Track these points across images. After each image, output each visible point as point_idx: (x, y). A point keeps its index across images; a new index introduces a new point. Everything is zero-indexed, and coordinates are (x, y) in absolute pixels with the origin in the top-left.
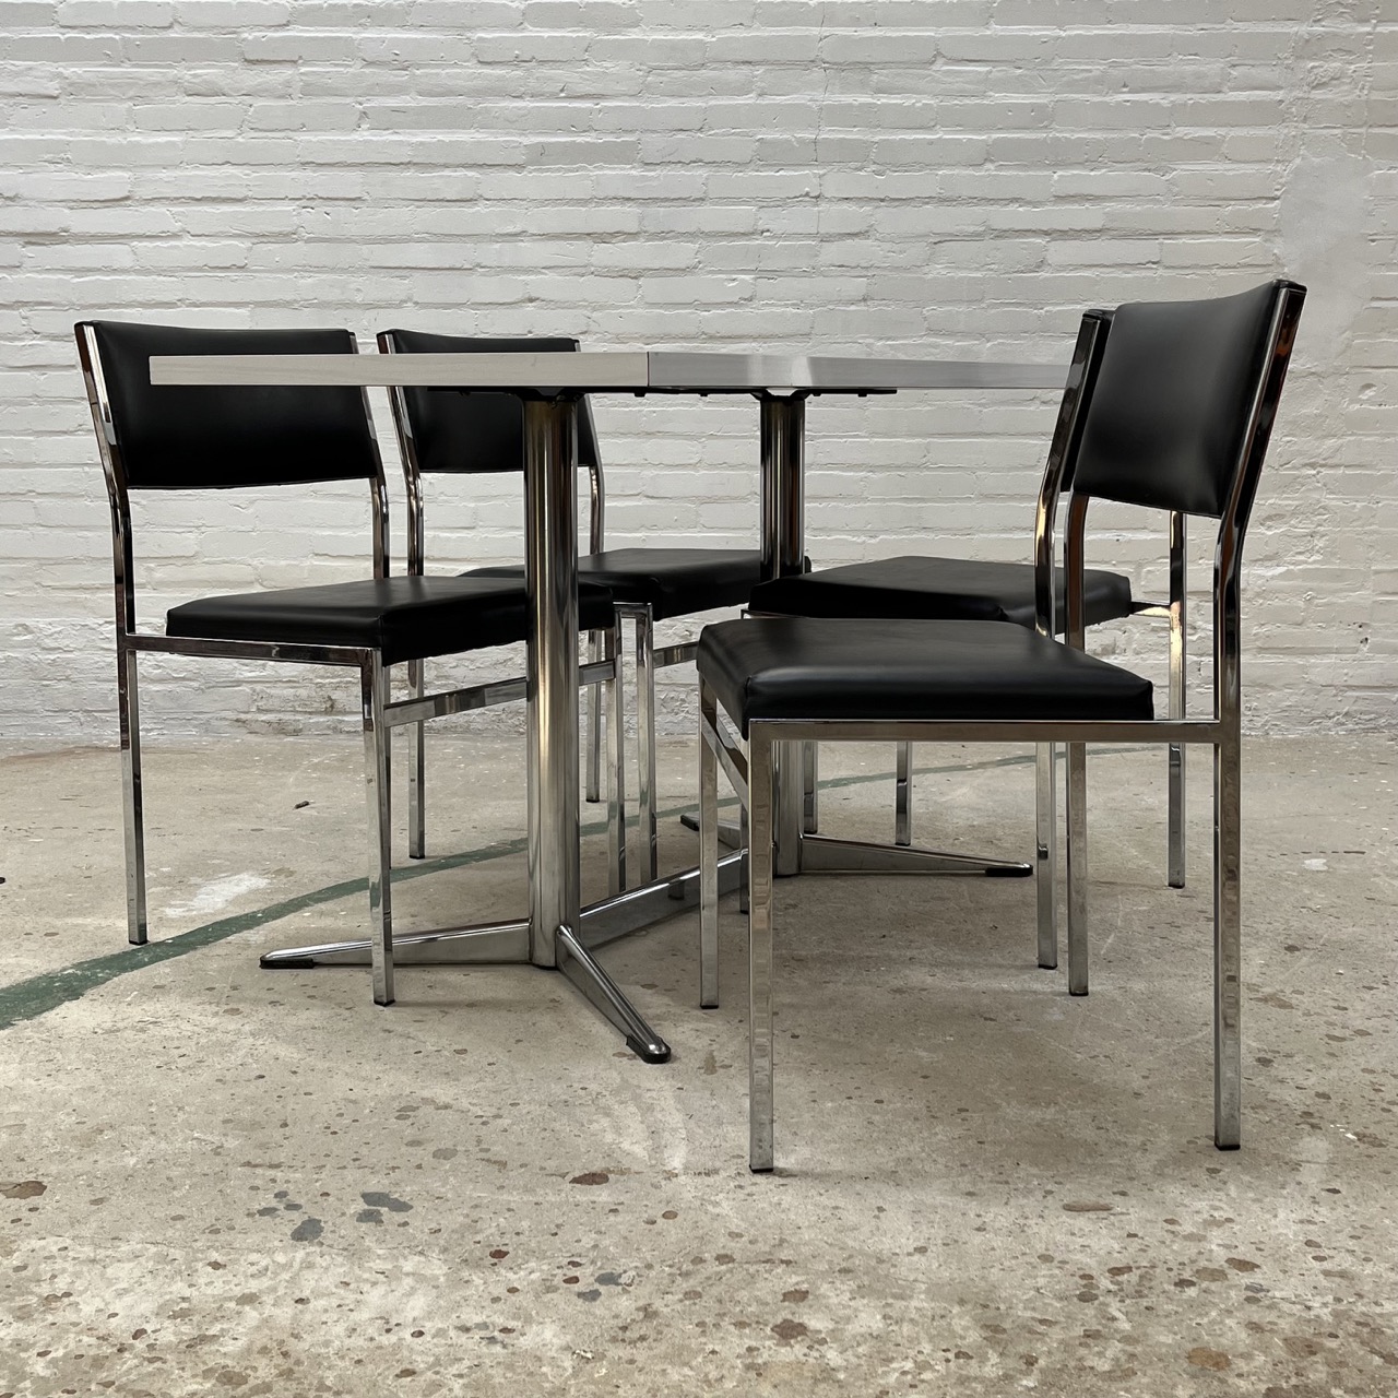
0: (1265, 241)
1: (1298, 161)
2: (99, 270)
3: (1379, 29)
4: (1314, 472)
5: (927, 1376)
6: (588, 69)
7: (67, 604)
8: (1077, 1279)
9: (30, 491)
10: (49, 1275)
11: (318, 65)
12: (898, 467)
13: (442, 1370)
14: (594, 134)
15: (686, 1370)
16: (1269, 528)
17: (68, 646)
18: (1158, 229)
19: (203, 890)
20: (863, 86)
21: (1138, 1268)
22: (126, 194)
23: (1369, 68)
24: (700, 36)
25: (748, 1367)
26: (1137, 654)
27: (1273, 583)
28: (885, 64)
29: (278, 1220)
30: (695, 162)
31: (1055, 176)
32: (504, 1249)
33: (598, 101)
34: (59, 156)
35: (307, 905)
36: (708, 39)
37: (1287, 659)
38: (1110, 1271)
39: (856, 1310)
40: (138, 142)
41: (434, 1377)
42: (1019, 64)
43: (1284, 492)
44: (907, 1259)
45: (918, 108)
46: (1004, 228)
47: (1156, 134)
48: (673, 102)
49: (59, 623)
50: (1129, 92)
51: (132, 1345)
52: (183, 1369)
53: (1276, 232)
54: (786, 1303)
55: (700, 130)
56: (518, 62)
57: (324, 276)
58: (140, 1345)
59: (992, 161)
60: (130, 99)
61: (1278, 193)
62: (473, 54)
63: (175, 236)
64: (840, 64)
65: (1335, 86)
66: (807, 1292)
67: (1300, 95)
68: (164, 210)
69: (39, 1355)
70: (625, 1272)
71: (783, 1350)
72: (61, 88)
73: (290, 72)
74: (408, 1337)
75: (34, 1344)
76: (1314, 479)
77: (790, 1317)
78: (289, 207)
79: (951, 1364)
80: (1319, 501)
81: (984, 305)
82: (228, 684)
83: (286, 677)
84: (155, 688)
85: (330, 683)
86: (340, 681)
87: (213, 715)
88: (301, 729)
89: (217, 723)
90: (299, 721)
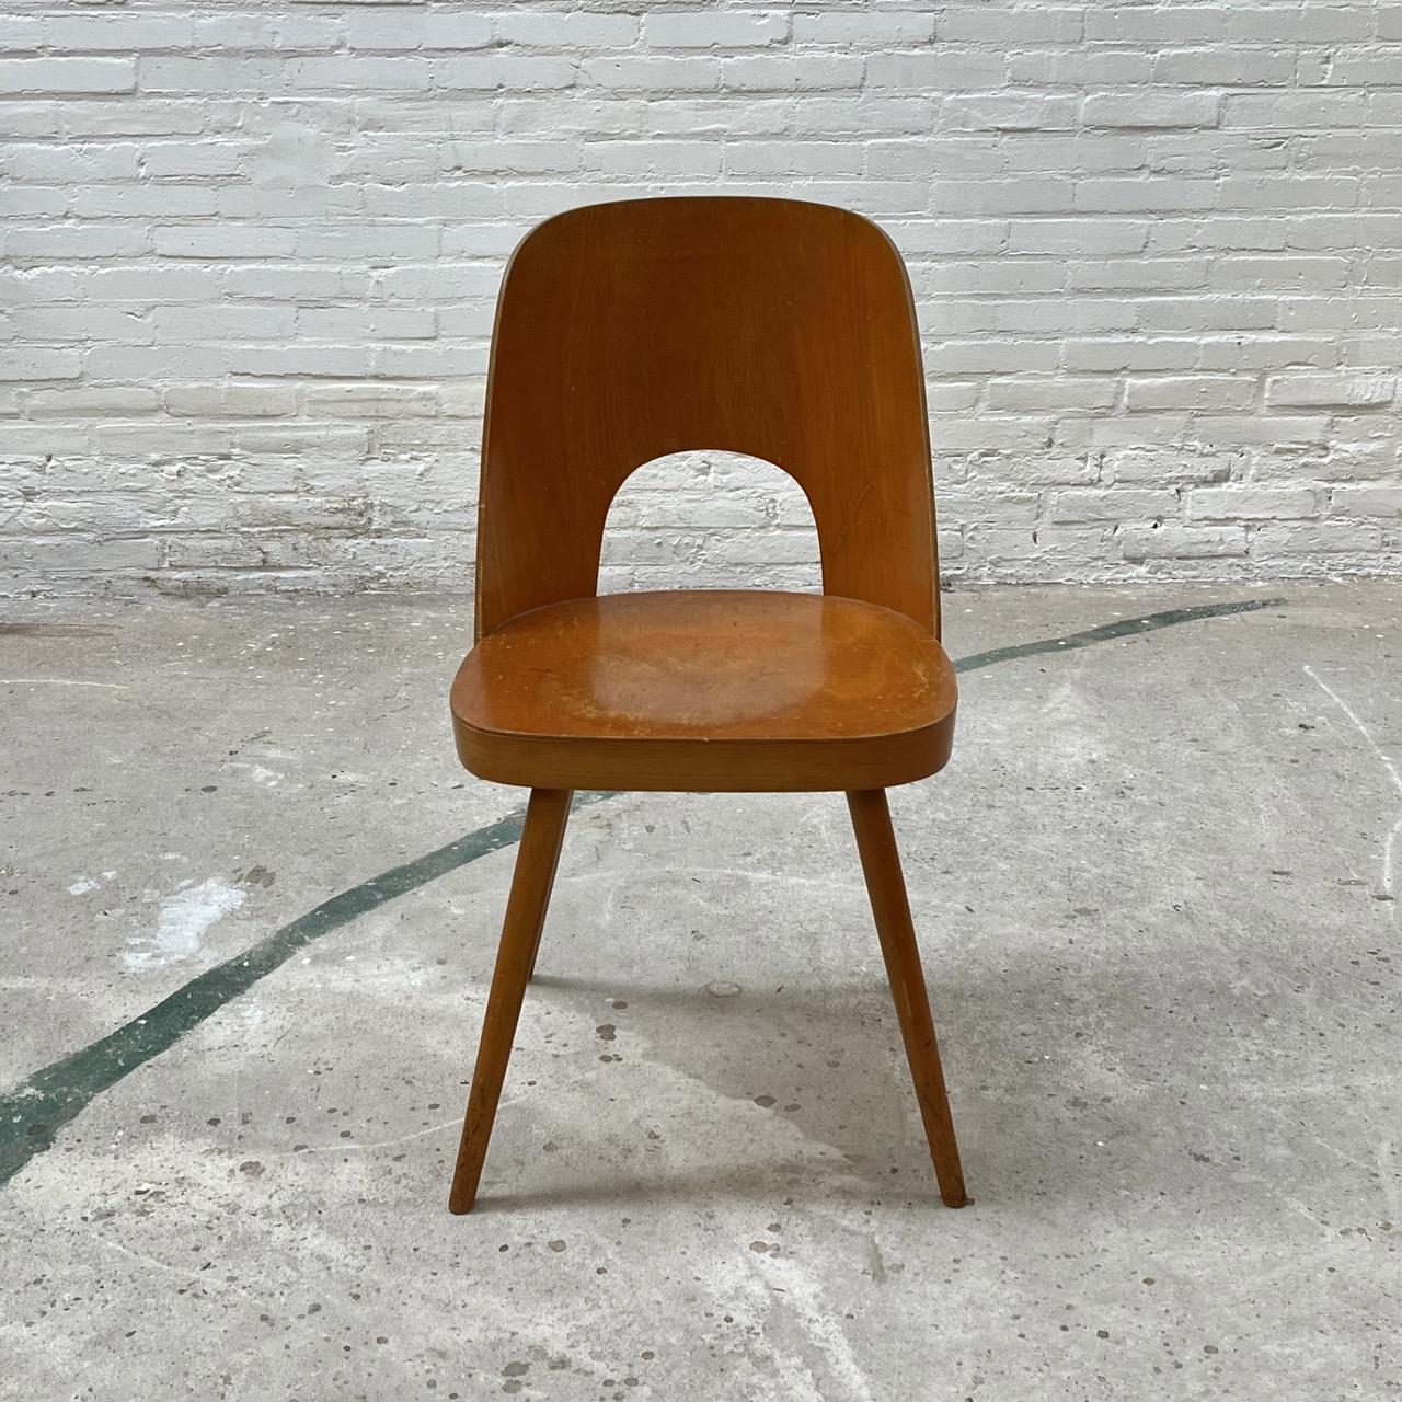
12: (971, 256)
82: (132, 536)
83: (204, 526)
84: (38, 541)
85: (260, 533)
86: (273, 531)
87: (114, 573)
88: (226, 589)
89: (121, 583)
90: (223, 578)
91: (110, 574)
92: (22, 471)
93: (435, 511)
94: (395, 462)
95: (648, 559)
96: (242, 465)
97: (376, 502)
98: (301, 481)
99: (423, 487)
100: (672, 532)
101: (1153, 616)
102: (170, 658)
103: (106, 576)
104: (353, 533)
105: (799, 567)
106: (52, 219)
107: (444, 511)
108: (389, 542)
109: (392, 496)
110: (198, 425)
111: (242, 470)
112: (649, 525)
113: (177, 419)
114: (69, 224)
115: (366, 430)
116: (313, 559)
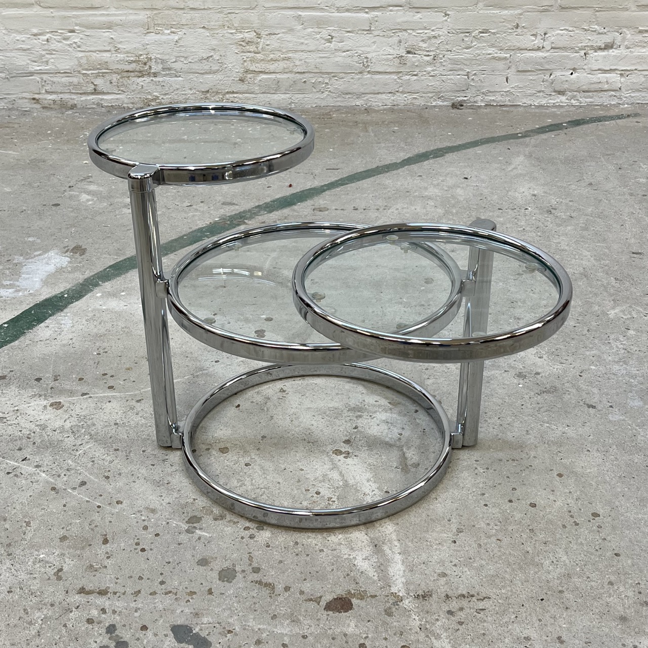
19: (24, 269)
26: (628, 48)
35: (97, 285)
82: (25, 75)
83: (62, 70)
85: (92, 74)
86: (99, 73)
87: (17, 95)
88: (76, 105)
89: (20, 101)
90: (74, 99)
91: (15, 96)
93: (185, 62)
94: (163, 34)
95: (299, 90)
96: (81, 36)
97: (153, 57)
98: (113, 45)
99: (178, 49)
100: (311, 75)
101: (569, 122)
102: (42, 139)
103: (13, 97)
104: (141, 74)
105: (380, 95)
107: (190, 62)
108: (161, 79)
109: (161, 54)
110: (56, 13)
111: (81, 39)
112: (299, 71)
113: (45, 9)
115: (146, 16)
116: (121, 88)
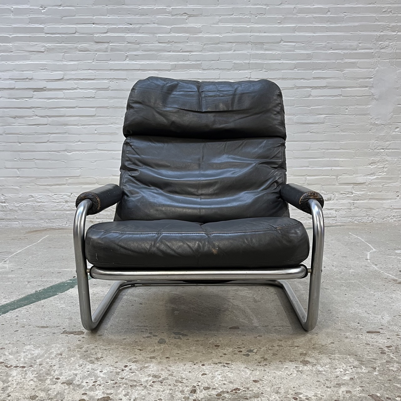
0: (370, 89)
1: (377, 68)
2: (54, 98)
3: (398, 34)
4: (383, 151)
5: (347, 372)
6: (188, 44)
7: (43, 190)
8: (378, 349)
9: (34, 159)
10: (95, 353)
11: (115, 43)
13: (213, 373)
14: (189, 61)
15: (281, 372)
16: (372, 166)
17: (44, 201)
18: (341, 86)
20: (262, 49)
21: (394, 346)
22: (62, 78)
23: (396, 44)
24: (218, 35)
25: (297, 371)
26: (337, 200)
27: (373, 181)
28: (268, 43)
29: (152, 339)
30: (216, 69)
31: (313, 72)
32: (218, 344)
33: (191, 53)
34: (44, 68)
36: (220, 36)
37: (377, 201)
38: (386, 347)
39: (321, 357)
40: (65, 64)
41: (212, 375)
42: (303, 43)
43: (375, 156)
44: (330, 345)
45: (277, 54)
46: (300, 86)
47: (340, 61)
48: (211, 53)
49: (41, 195)
50: (332, 50)
51: (125, 369)
52: (142, 374)
53: (372, 87)
54: (301, 356)
55: (218, 60)
56: (169, 42)
57: (116, 100)
58: (127, 369)
59: (296, 68)
60: (64, 52)
61: (372, 77)
62: (157, 40)
63: (75, 89)
64: (256, 43)
65: (387, 48)
66: (306, 353)
67: (378, 51)
68: (72, 82)
69: (100, 372)
70: (254, 349)
71: (305, 367)
72: (45, 50)
73: (107, 45)
74: (201, 366)
75: (98, 369)
76: (383, 153)
77: (304, 359)
78: (106, 81)
79: (353, 369)
80: (385, 158)
81: (295, 107)
84: (68, 212)
92: (65, 196)
106: (76, 142)
114: (79, 143)
